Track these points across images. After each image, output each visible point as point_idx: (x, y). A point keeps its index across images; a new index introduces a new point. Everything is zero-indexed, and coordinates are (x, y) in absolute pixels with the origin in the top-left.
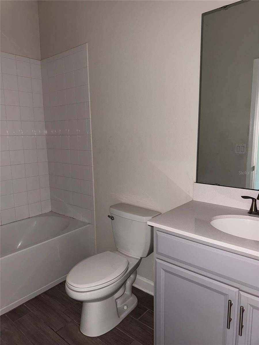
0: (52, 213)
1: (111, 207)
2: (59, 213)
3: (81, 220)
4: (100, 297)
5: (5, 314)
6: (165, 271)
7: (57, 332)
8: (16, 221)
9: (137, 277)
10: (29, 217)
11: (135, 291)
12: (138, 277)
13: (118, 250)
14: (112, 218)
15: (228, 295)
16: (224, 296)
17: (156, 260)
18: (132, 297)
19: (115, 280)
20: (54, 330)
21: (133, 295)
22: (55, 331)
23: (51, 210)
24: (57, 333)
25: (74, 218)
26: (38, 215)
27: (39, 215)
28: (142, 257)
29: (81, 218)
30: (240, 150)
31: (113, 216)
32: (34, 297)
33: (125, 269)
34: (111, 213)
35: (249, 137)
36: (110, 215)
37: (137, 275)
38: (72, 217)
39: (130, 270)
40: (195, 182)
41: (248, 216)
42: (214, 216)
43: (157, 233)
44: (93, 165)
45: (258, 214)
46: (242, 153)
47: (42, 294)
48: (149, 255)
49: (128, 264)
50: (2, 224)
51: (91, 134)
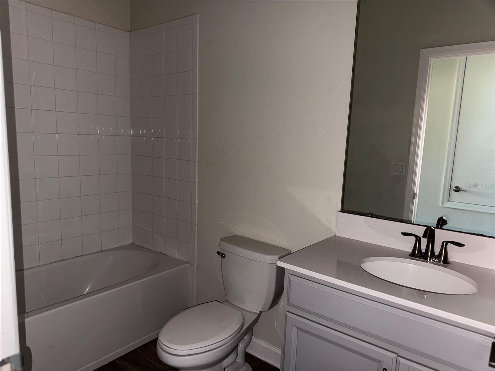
0: (133, 246)
1: (221, 240)
3: (176, 258)
4: (204, 364)
6: (299, 329)
8: (83, 255)
9: (252, 339)
10: (101, 251)
11: (249, 358)
12: (254, 339)
13: (228, 300)
14: (223, 256)
15: (382, 362)
16: (377, 364)
17: (286, 314)
18: (244, 367)
19: (225, 341)
21: (246, 363)
23: (132, 242)
25: (165, 253)
27: (115, 248)
28: (261, 311)
29: (175, 254)
30: (398, 170)
31: (224, 252)
32: (106, 363)
33: (239, 327)
34: (221, 249)
35: (410, 154)
36: (220, 252)
37: (253, 336)
38: (163, 252)
39: (245, 328)
40: (340, 211)
41: (409, 259)
42: (365, 258)
43: (290, 278)
44: (197, 182)
45: (423, 257)
46: (399, 175)
47: (118, 359)
48: (271, 308)
49: (244, 320)
50: (63, 259)
51: (196, 138)
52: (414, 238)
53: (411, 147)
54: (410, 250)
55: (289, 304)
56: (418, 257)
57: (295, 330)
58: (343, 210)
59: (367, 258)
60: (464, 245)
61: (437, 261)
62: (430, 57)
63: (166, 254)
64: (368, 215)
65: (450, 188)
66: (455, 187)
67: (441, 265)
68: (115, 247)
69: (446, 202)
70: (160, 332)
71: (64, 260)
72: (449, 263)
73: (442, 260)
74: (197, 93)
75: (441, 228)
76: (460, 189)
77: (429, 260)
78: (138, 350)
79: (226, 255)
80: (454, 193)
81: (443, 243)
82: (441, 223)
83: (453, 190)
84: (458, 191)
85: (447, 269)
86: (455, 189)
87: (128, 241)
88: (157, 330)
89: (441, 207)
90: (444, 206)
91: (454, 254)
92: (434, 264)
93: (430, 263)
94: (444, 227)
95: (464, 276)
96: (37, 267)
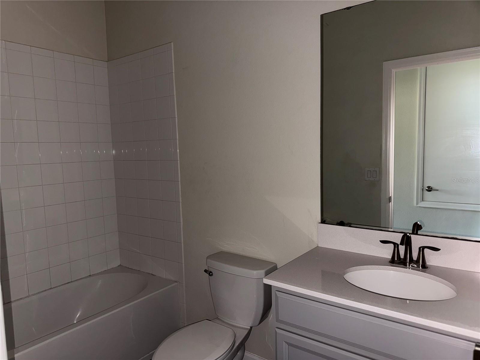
0: (121, 268)
1: (207, 258)
2: (132, 268)
3: (165, 277)
6: (289, 344)
8: (72, 282)
9: (245, 354)
10: (90, 275)
12: (247, 354)
13: (219, 317)
14: (210, 273)
17: (276, 331)
23: (120, 264)
25: (153, 274)
26: (102, 271)
28: (251, 326)
29: (163, 274)
30: (372, 175)
31: (211, 270)
33: (231, 344)
34: (208, 266)
35: (382, 160)
36: (207, 270)
37: (245, 351)
38: (151, 273)
39: (237, 345)
40: (320, 222)
41: (389, 266)
42: (348, 268)
43: (277, 295)
44: (181, 201)
45: (402, 264)
46: (374, 180)
48: (261, 322)
49: (235, 337)
50: (52, 287)
51: (178, 159)
52: (392, 246)
53: (382, 153)
54: (390, 257)
55: (278, 320)
56: (398, 263)
57: (285, 345)
58: (323, 221)
59: (349, 268)
60: (440, 249)
61: (416, 266)
62: (392, 69)
63: (155, 274)
64: (347, 225)
65: (422, 188)
66: (427, 187)
67: (420, 269)
68: (104, 270)
69: (421, 202)
72: (427, 268)
73: (421, 265)
74: (176, 117)
75: (417, 234)
76: (432, 188)
77: (408, 266)
79: (213, 273)
80: (426, 193)
81: (420, 248)
82: (417, 228)
83: (425, 190)
84: (430, 191)
85: (426, 274)
86: (427, 188)
87: (116, 263)
88: (150, 352)
89: (416, 206)
90: (418, 205)
91: (431, 258)
92: (413, 270)
93: (409, 269)
94: (419, 232)
95: (442, 279)
96: (25, 297)
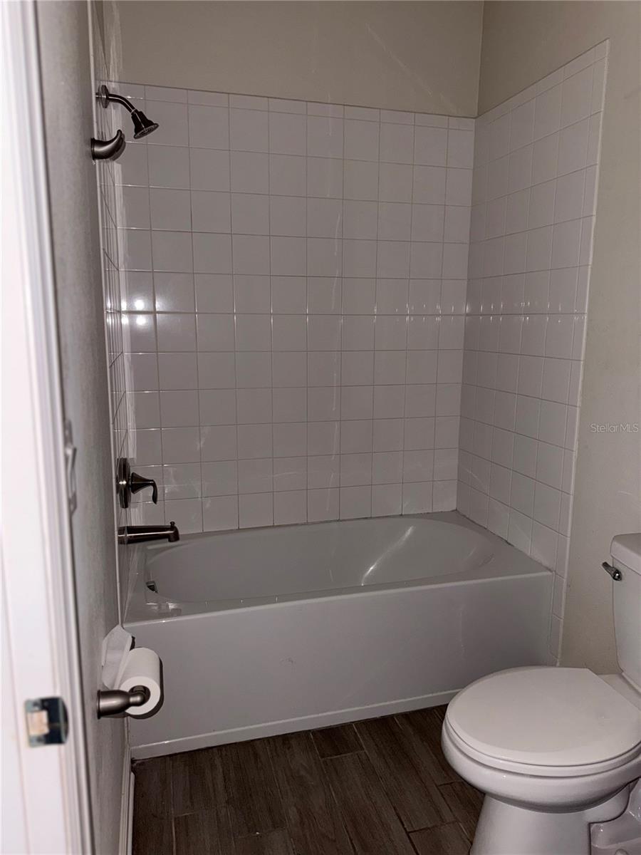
0: (457, 517)
1: (616, 538)
2: (475, 521)
3: (529, 554)
5: (309, 731)
7: (410, 834)
8: (371, 518)
10: (401, 515)
13: (623, 674)
14: (617, 575)
20: (403, 825)
22: (405, 829)
23: (455, 508)
24: (409, 837)
25: (509, 541)
26: (423, 512)
27: (425, 514)
29: (528, 546)
31: (620, 568)
32: (377, 715)
34: (613, 557)
36: (611, 564)
44: (579, 404)
47: (397, 715)
51: (584, 310)
63: (512, 543)
68: (426, 512)
70: (458, 694)
71: (341, 521)
74: (594, 214)
78: (435, 711)
79: (623, 574)
87: (450, 504)
96: (302, 525)
